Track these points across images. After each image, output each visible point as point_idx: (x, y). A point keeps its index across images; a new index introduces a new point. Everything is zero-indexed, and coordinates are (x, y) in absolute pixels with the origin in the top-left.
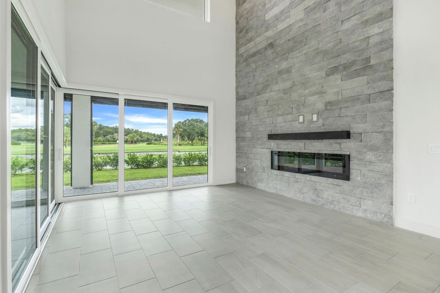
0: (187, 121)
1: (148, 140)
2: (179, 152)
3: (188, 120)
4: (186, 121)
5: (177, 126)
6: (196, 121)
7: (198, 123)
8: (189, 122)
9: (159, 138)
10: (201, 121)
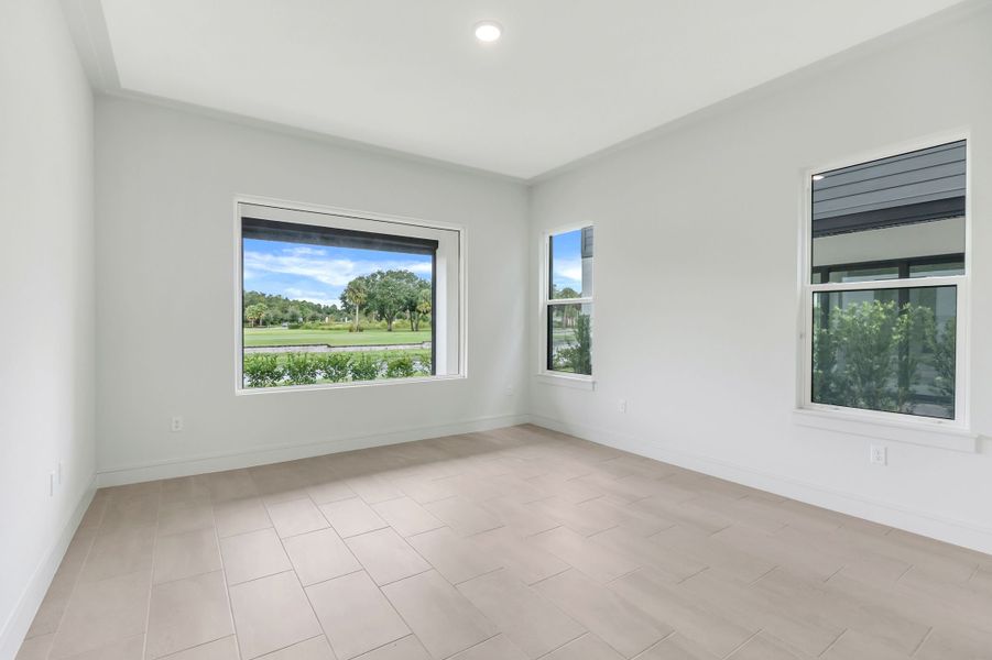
0: (379, 276)
1: (294, 319)
2: (329, 346)
3: (379, 273)
4: (374, 276)
5: (354, 288)
6: (400, 275)
7: (404, 281)
8: (382, 277)
9: (317, 314)
10: (410, 277)
